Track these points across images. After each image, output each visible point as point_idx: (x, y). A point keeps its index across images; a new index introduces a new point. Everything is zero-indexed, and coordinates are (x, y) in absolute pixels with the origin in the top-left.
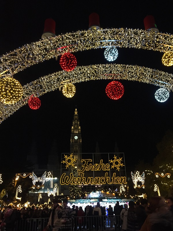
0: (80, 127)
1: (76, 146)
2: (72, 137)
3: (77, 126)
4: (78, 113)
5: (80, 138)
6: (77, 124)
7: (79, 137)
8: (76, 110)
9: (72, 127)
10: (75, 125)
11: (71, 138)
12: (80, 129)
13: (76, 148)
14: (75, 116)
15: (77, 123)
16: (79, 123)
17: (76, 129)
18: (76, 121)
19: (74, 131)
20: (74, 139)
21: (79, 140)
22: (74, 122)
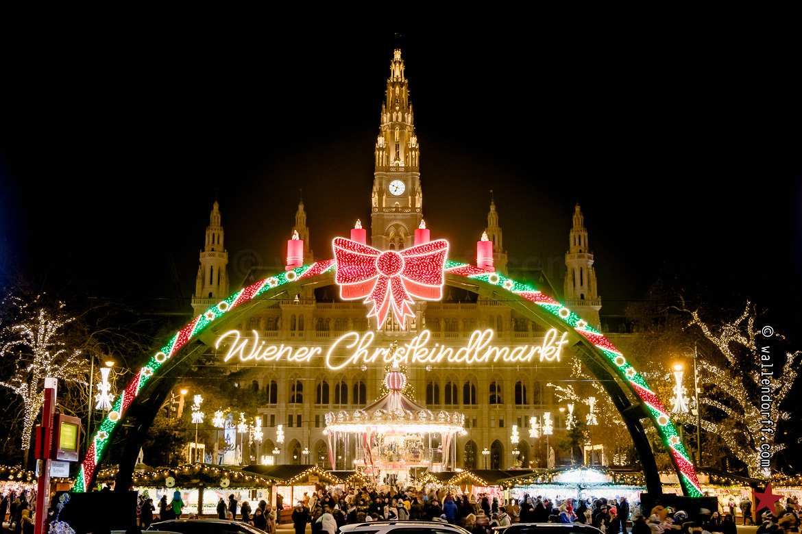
0: (414, 140)
3: (401, 135)
5: (413, 189)
7: (410, 186)
8: (398, 55)
9: (381, 140)
10: (393, 127)
11: (375, 188)
13: (397, 235)
15: (403, 119)
16: (410, 119)
17: (397, 146)
18: (397, 113)
19: (388, 157)
20: (389, 195)
21: (410, 197)
22: (389, 115)
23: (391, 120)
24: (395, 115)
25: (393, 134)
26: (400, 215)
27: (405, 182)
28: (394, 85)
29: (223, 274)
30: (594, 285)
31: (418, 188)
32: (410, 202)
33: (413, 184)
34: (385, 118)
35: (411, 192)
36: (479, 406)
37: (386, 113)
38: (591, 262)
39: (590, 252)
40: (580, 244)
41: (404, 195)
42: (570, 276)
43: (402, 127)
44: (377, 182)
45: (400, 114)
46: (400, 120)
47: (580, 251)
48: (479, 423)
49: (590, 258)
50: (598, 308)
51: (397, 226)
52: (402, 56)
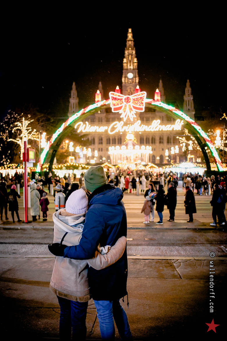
0: (135, 60)
2: (125, 74)
3: (132, 58)
4: (133, 37)
6: (132, 55)
7: (134, 75)
8: (130, 30)
9: (125, 60)
10: (129, 55)
11: (123, 76)
12: (135, 62)
13: (130, 91)
14: (129, 41)
16: (134, 52)
17: (130, 62)
18: (130, 50)
19: (127, 65)
20: (128, 78)
21: (134, 79)
23: (128, 53)
26: (131, 84)
27: (133, 73)
29: (77, 105)
30: (193, 105)
31: (137, 75)
33: (135, 74)
34: (126, 52)
35: (135, 77)
36: (156, 144)
37: (126, 50)
38: (192, 98)
39: (192, 95)
40: (188, 92)
42: (185, 102)
44: (124, 74)
46: (131, 53)
47: (189, 95)
48: (156, 149)
49: (191, 97)
50: (194, 113)
51: (130, 88)
52: (132, 31)
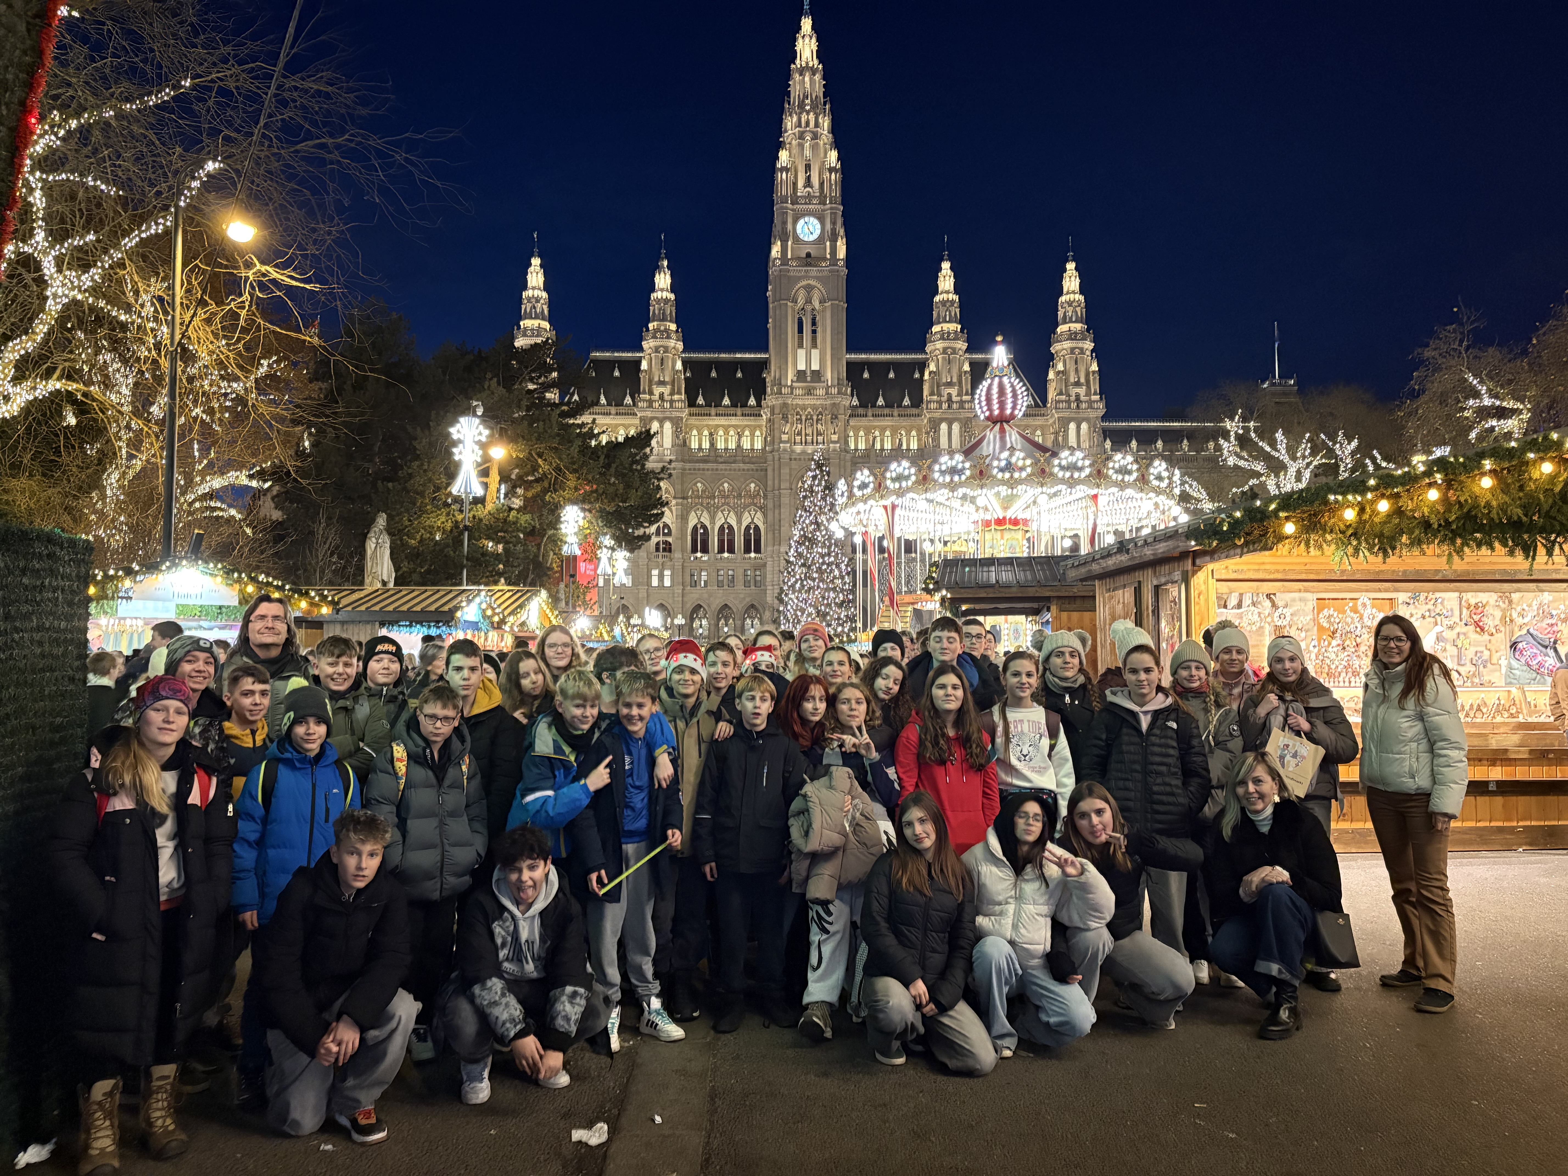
0: (833, 155)
1: (809, 289)
2: (785, 222)
3: (814, 148)
4: (821, 53)
5: (833, 230)
7: (828, 226)
8: (806, 25)
9: (784, 156)
10: (801, 136)
11: (777, 232)
12: (831, 170)
13: (809, 301)
15: (817, 125)
16: (826, 124)
17: (808, 167)
18: (808, 113)
19: (795, 184)
20: (797, 240)
21: (828, 243)
22: (795, 119)
23: (799, 125)
24: (804, 117)
25: (801, 146)
26: (813, 271)
27: (821, 219)
28: (802, 71)
30: (1095, 381)
32: (828, 251)
33: (833, 224)
34: (790, 123)
35: (829, 236)
37: (791, 115)
38: (1090, 346)
39: (1087, 332)
41: (820, 240)
43: (815, 136)
44: (778, 221)
45: (812, 116)
46: (812, 124)
49: (1088, 340)
50: (1101, 412)
52: (815, 28)
